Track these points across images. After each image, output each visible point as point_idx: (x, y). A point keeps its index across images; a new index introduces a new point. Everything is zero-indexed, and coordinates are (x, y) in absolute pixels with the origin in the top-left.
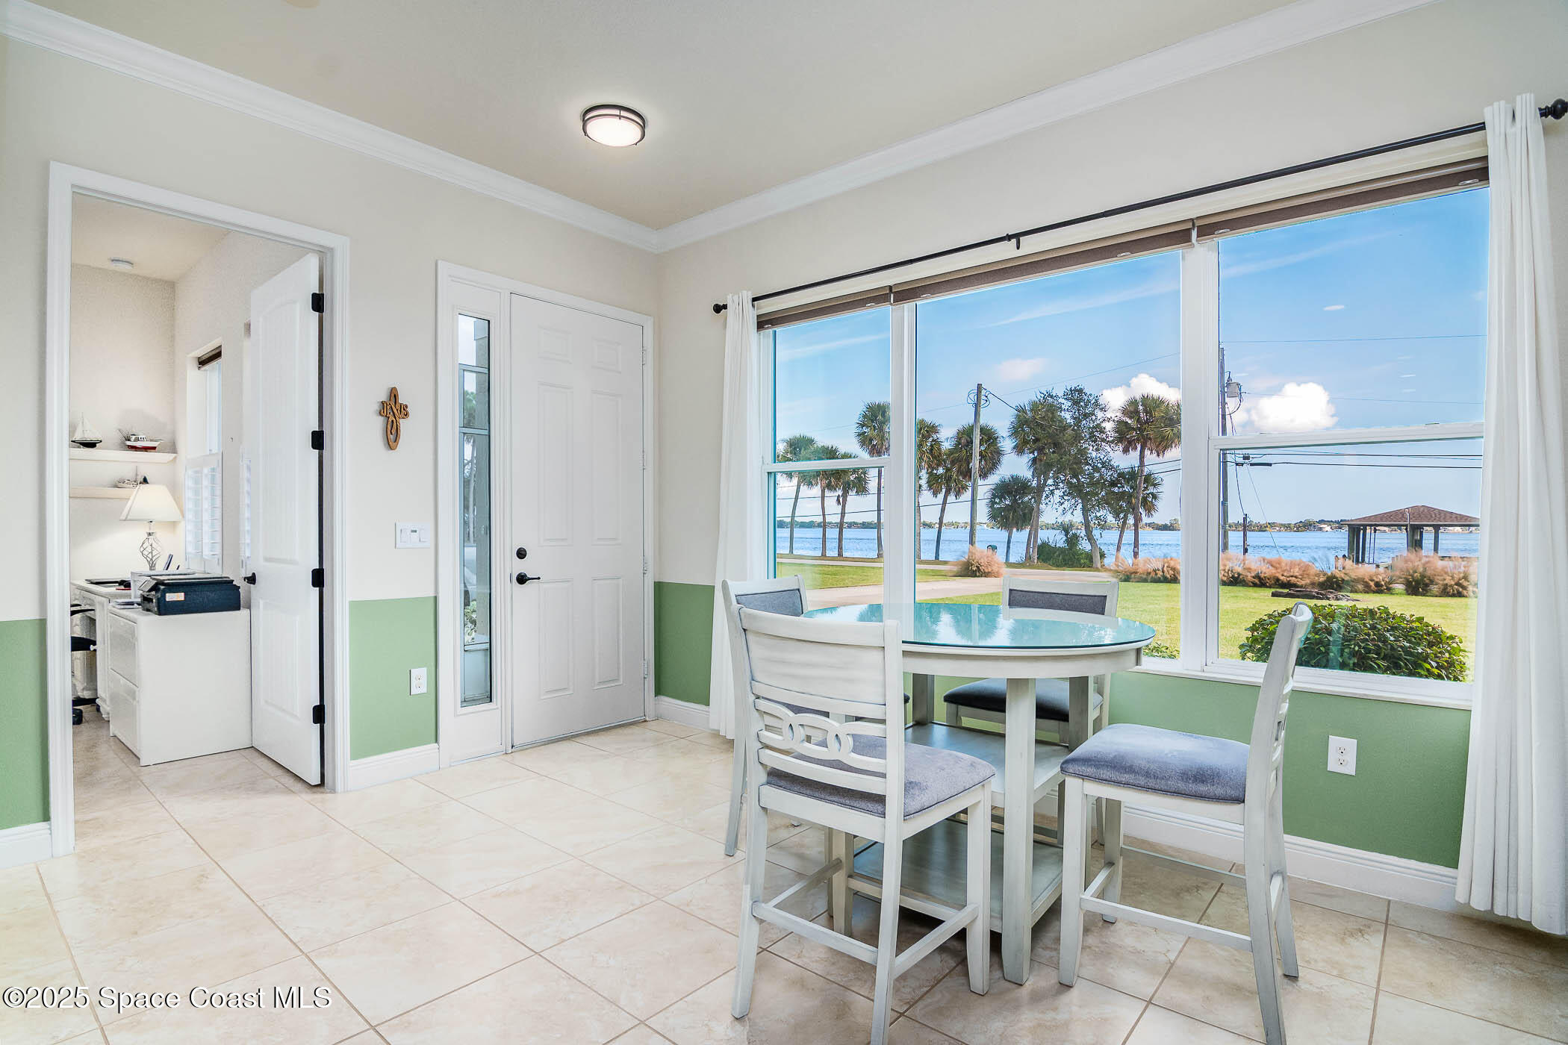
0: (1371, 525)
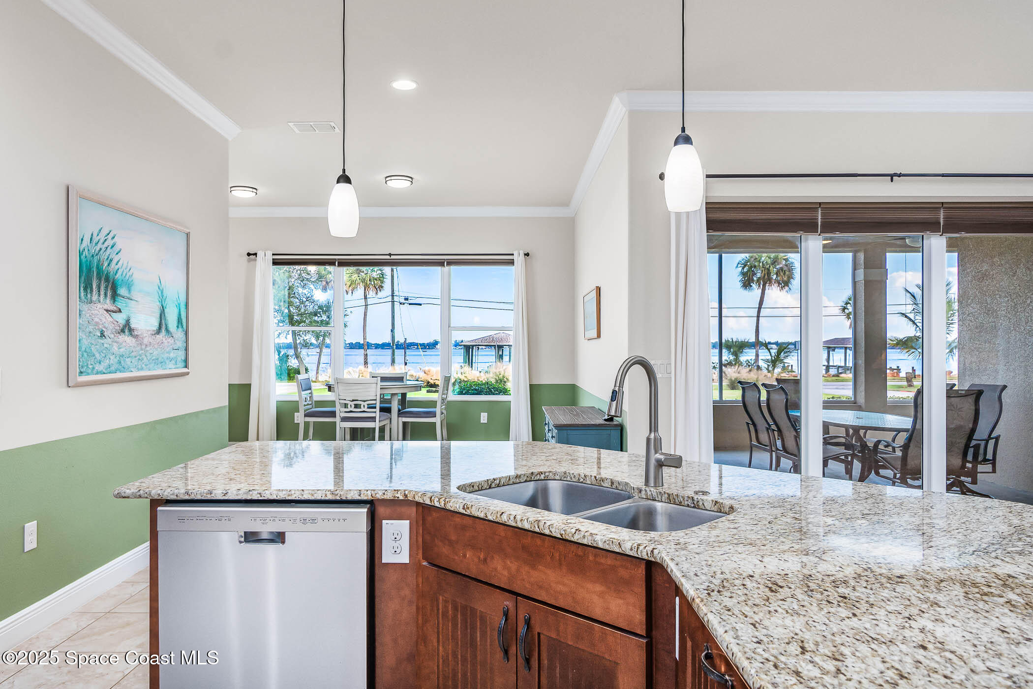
0: (476, 345)
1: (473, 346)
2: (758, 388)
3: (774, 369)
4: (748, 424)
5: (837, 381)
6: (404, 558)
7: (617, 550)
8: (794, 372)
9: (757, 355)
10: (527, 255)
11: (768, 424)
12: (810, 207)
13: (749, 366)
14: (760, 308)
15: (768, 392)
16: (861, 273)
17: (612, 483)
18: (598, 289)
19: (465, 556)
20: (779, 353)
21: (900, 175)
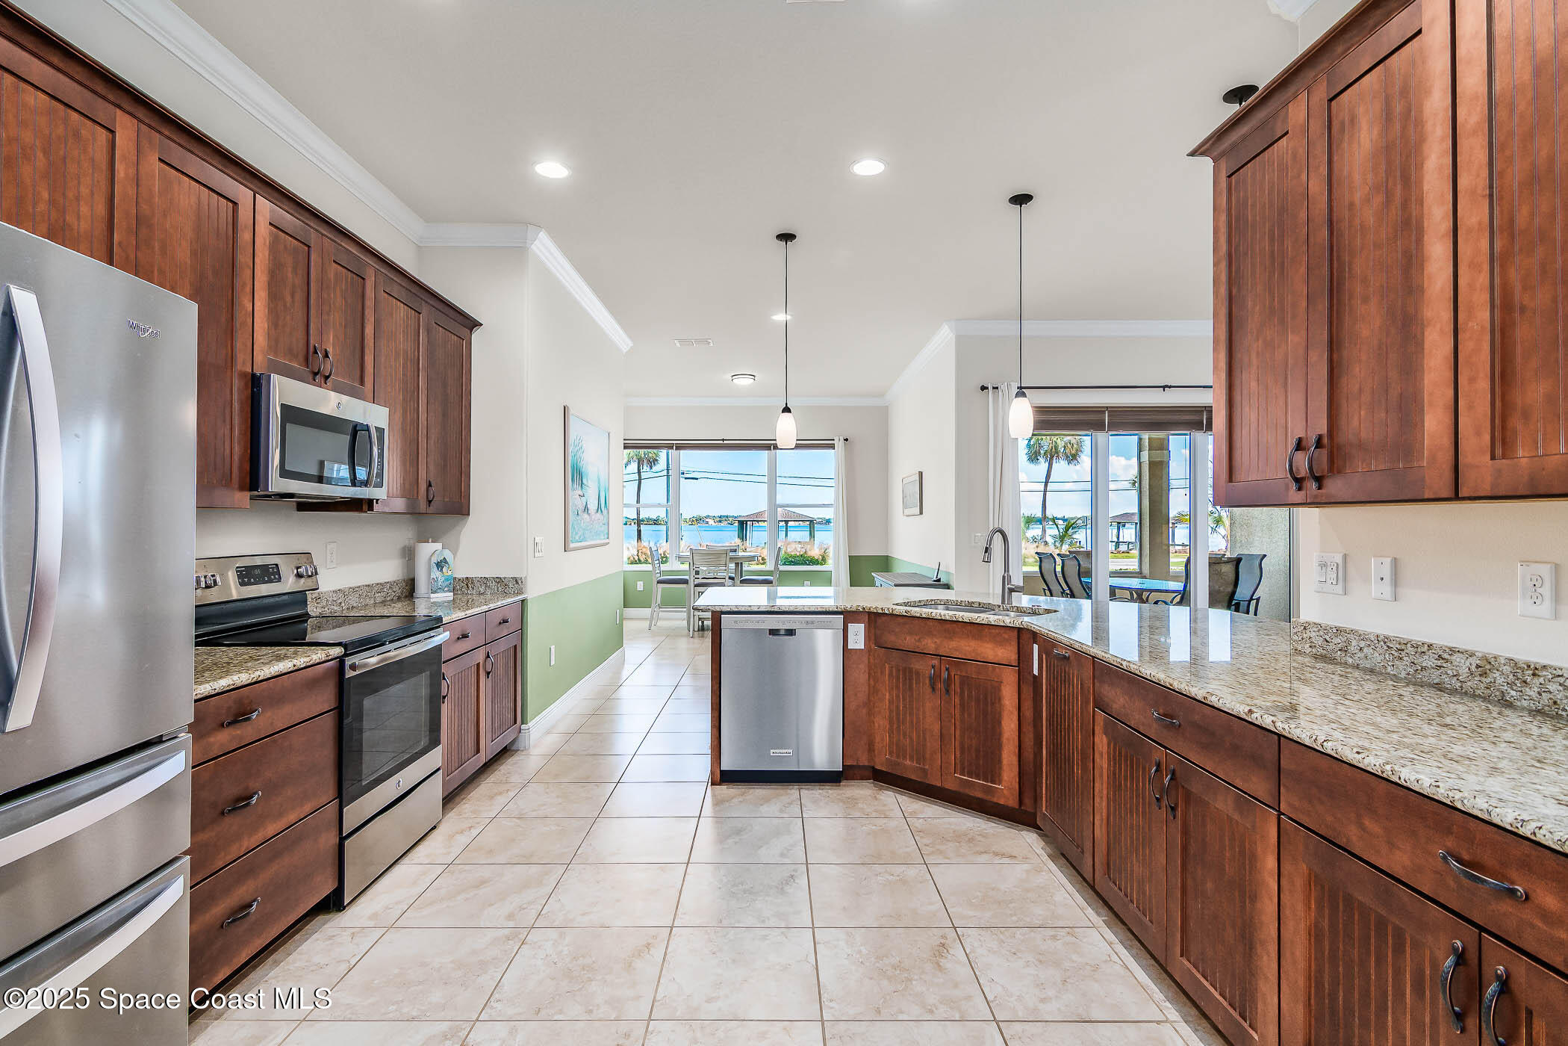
0: (750, 521)
1: (747, 521)
2: (1053, 557)
3: (1061, 545)
4: (1044, 590)
5: (1127, 557)
6: (861, 646)
7: (1002, 624)
8: (1082, 547)
9: (1044, 531)
10: (846, 440)
11: (1063, 589)
12: (1099, 410)
13: (1036, 542)
14: (1046, 483)
15: (1063, 561)
16: (1145, 455)
17: (980, 605)
18: (921, 474)
19: (905, 639)
20: (1067, 529)
21: (1170, 387)
